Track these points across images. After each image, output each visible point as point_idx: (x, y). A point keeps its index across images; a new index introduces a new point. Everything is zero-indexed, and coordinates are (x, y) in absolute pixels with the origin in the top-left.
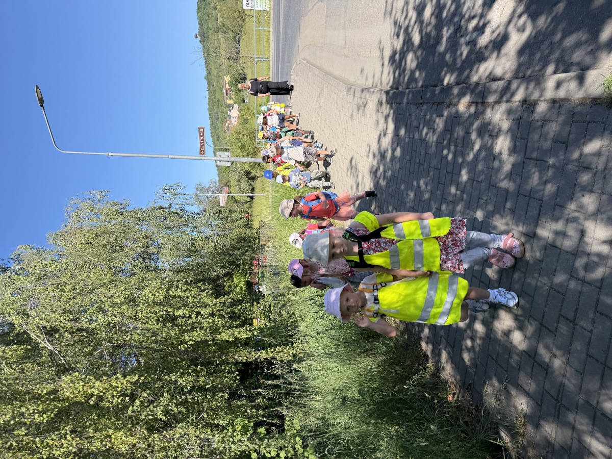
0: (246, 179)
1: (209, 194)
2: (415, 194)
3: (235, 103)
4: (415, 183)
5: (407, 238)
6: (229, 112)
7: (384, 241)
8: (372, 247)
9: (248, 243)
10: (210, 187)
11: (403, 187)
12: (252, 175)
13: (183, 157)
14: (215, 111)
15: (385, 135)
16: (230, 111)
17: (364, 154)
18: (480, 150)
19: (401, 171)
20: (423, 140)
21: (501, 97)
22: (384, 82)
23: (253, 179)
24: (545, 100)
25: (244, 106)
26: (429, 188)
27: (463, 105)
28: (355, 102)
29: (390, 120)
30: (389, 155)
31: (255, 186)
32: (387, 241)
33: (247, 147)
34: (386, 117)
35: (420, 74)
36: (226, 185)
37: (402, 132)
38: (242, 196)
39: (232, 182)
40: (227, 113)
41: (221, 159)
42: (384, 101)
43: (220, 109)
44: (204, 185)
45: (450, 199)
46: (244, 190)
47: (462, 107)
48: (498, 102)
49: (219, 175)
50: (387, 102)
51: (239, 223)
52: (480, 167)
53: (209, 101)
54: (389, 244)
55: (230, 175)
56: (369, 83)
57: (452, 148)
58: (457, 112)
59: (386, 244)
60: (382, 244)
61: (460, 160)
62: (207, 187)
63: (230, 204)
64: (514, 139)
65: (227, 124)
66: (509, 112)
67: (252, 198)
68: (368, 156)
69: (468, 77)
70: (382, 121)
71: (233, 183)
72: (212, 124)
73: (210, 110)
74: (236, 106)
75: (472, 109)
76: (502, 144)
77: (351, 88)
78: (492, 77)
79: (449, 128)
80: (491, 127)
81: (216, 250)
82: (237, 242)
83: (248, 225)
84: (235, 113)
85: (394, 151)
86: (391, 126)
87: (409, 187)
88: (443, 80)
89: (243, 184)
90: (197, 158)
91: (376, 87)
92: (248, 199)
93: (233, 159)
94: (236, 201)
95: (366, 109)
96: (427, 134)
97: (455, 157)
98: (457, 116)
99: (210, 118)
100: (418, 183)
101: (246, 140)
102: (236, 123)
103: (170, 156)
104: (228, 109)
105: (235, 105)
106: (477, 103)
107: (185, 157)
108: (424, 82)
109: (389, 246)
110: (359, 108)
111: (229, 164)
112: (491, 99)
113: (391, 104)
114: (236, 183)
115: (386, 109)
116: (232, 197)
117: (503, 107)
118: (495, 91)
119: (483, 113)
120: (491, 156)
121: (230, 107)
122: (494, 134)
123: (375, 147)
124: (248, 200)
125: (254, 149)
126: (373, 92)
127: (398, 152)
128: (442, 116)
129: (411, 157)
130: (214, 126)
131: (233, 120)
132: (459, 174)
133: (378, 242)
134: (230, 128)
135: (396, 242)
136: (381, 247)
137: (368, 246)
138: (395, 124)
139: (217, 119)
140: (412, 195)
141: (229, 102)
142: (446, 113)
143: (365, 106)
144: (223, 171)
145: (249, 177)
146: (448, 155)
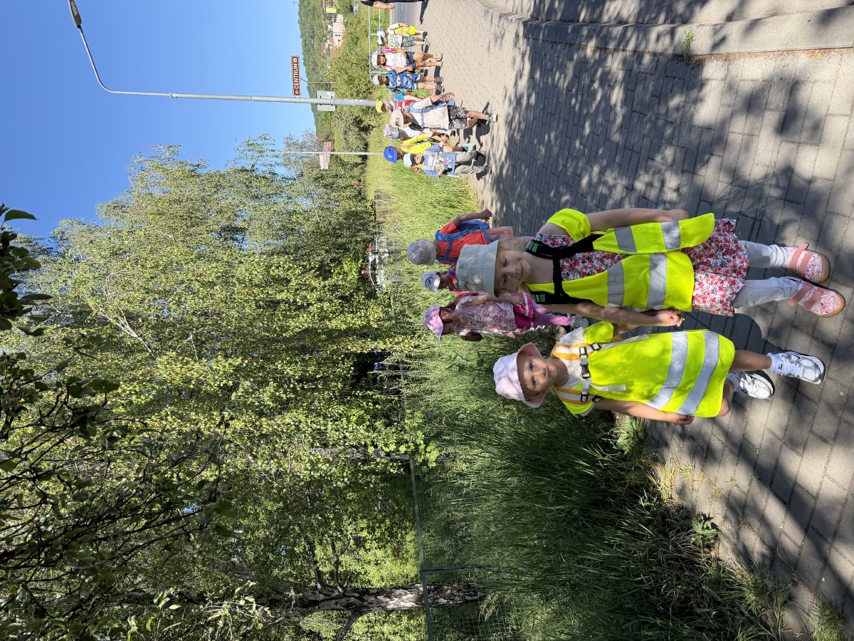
0: (357, 129)
1: (305, 152)
2: (546, 149)
3: (338, 11)
4: (546, 137)
5: (639, 252)
6: (329, 26)
7: (598, 256)
8: (577, 267)
9: (360, 219)
10: (304, 143)
11: (535, 142)
12: (364, 124)
13: (270, 99)
14: (308, 25)
15: (521, 77)
16: (331, 24)
17: (500, 98)
18: (600, 101)
19: (535, 122)
20: (555, 86)
21: (619, 45)
22: (525, 9)
23: (366, 129)
24: (649, 52)
25: (351, 18)
26: (558, 142)
27: (590, 49)
28: (493, 31)
29: (526, 58)
30: (524, 102)
31: (368, 140)
32: (605, 257)
33: (356, 82)
34: (523, 55)
35: (559, 4)
36: (327, 139)
37: (537, 75)
38: (351, 156)
39: (336, 134)
40: (327, 28)
41: (322, 101)
42: (521, 34)
43: (317, 22)
44: (296, 138)
45: (575, 154)
46: (354, 147)
47: (589, 52)
48: (616, 50)
49: (316, 123)
50: (526, 36)
51: (348, 193)
52: (600, 120)
53: (300, 10)
54: (607, 261)
55: (333, 124)
56: (510, 7)
57: (579, 97)
58: (585, 56)
59: (602, 262)
60: (595, 262)
61: (585, 112)
62: (300, 142)
63: (334, 168)
64: (626, 91)
65: (327, 46)
66: (624, 61)
67: (365, 158)
68: (504, 101)
69: (601, 15)
70: (519, 59)
71: (338, 135)
72: (305, 45)
73: (302, 23)
74: (340, 17)
75: (597, 55)
76: (617, 95)
77: (488, 11)
78: (619, 19)
79: (578, 75)
80: (610, 77)
81: (319, 229)
82: (345, 219)
83: (360, 196)
84: (338, 27)
85: (529, 96)
86: (527, 67)
87: (541, 142)
88: (579, 16)
89: (352, 137)
90: (289, 100)
91: (517, 13)
92: (359, 160)
93: (339, 102)
94: (343, 164)
95: (504, 42)
96: (559, 79)
97: (581, 108)
98: (584, 61)
99: (302, 36)
100: (549, 137)
101: (355, 71)
102: (341, 43)
103: (253, 98)
104: (328, 21)
105: (338, 16)
106: (601, 49)
107: (275, 99)
108: (562, 15)
109: (607, 266)
110: (496, 38)
111: (333, 109)
112: (611, 46)
113: (528, 39)
114: (342, 136)
115: (522, 44)
116: (337, 157)
117: (619, 56)
118: (615, 38)
119: (605, 60)
120: (608, 108)
121: (332, 18)
122: (612, 84)
123: (511, 91)
124: (360, 162)
125: (366, 85)
126: (511, 20)
127: (533, 100)
128: (572, 60)
129: (544, 107)
130: (307, 48)
131: (336, 39)
132: (583, 127)
133: (588, 258)
134: (332, 52)
135: (619, 259)
136: (593, 266)
137: (571, 265)
138: (532, 65)
139: (312, 37)
140: (543, 150)
141: (330, 10)
142: (575, 57)
143: (502, 37)
144: (323, 119)
145: (359, 127)
146: (575, 105)
